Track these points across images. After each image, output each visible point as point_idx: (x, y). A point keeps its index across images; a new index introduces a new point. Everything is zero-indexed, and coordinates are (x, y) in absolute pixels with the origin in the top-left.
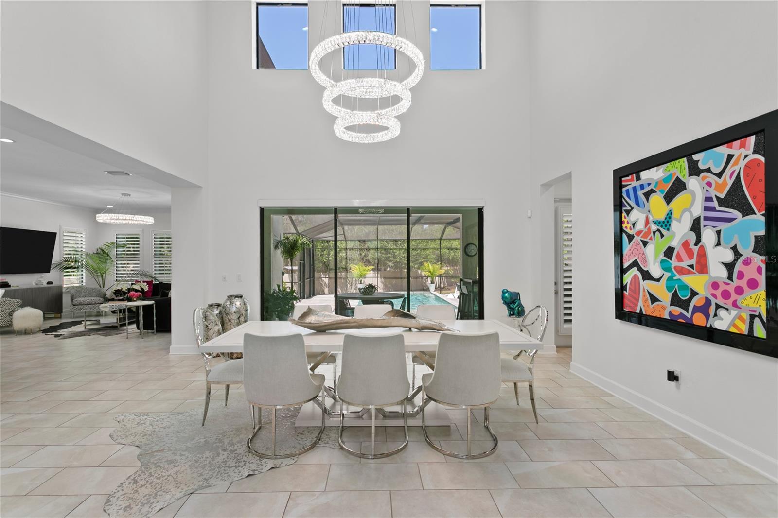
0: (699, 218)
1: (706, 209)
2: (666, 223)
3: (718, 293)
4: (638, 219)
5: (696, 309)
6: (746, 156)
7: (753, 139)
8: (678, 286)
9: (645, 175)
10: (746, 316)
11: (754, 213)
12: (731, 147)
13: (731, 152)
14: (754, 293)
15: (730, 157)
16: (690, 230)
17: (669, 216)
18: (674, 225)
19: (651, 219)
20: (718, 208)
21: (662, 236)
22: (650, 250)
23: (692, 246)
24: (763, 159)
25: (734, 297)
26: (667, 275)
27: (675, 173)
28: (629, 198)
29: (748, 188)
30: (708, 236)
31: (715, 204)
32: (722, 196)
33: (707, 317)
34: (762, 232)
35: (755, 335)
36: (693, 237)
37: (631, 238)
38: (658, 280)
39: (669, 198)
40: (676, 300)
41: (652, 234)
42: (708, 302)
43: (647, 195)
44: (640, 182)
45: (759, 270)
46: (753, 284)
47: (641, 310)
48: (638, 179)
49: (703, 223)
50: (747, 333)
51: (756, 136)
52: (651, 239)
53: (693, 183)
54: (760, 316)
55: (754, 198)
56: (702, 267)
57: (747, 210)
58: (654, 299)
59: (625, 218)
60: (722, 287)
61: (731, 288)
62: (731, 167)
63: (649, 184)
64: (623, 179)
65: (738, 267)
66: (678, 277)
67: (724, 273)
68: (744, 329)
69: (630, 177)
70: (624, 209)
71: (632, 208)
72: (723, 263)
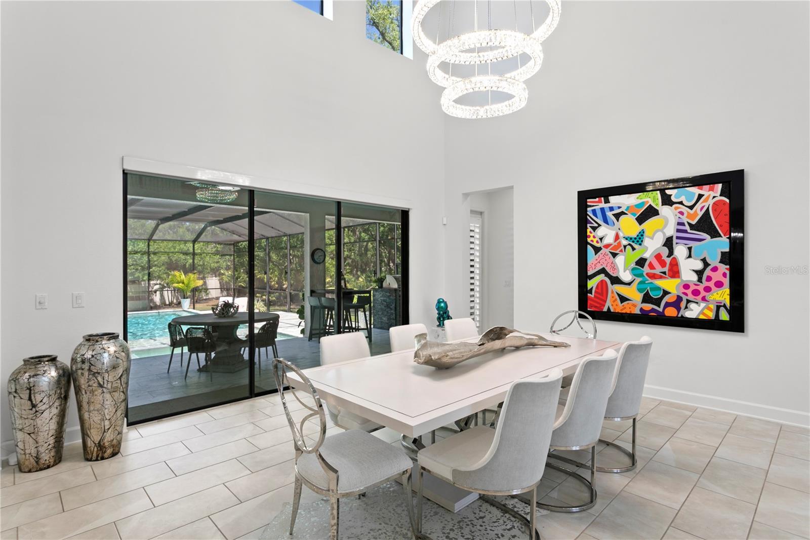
0: (672, 237)
1: (678, 231)
2: (639, 239)
3: (689, 292)
4: (606, 235)
5: (668, 305)
6: (714, 197)
7: (720, 186)
8: (650, 288)
9: (614, 200)
10: (712, 306)
11: (720, 236)
12: (702, 189)
13: (702, 192)
14: (720, 291)
15: (700, 196)
16: (663, 246)
17: (642, 234)
18: (647, 241)
19: (621, 235)
20: (689, 231)
21: (634, 249)
22: (620, 260)
23: (664, 257)
24: (728, 201)
25: (703, 293)
26: (638, 280)
27: (648, 202)
28: (596, 216)
29: (716, 219)
30: (680, 251)
31: (687, 228)
32: (694, 222)
33: (679, 309)
34: (727, 250)
35: (720, 319)
36: (665, 251)
37: (597, 250)
38: (629, 284)
39: (641, 219)
40: (647, 299)
41: (622, 248)
42: (679, 299)
43: (617, 216)
44: (608, 205)
45: (724, 275)
46: (719, 285)
47: (609, 308)
48: (607, 201)
49: (675, 241)
50: (713, 318)
51: (722, 185)
52: (621, 251)
53: (665, 210)
54: (725, 306)
55: (720, 226)
56: (674, 272)
57: (714, 234)
58: (623, 299)
59: (591, 232)
60: (693, 288)
61: (701, 288)
62: (702, 203)
63: (619, 208)
64: (588, 200)
65: (708, 272)
66: (650, 281)
67: (695, 278)
68: (711, 315)
69: (597, 199)
70: (588, 225)
71: (599, 225)
72: (694, 270)
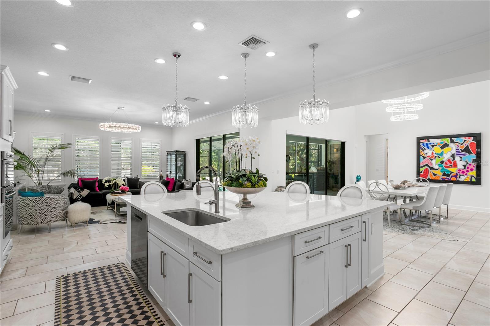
1: (457, 152)
2: (442, 154)
3: (461, 172)
4: (428, 153)
5: (452, 176)
6: (470, 141)
7: (473, 137)
8: (446, 171)
9: (432, 141)
10: (470, 177)
11: (472, 154)
12: (466, 138)
13: (466, 139)
14: (472, 172)
15: (465, 141)
16: (451, 157)
17: (442, 153)
18: (444, 155)
19: (434, 153)
20: (461, 152)
21: (439, 158)
22: (434, 162)
23: (451, 161)
24: (475, 142)
25: (466, 173)
26: (441, 168)
27: (445, 142)
28: (424, 146)
29: (471, 148)
30: (457, 159)
31: (460, 151)
32: (463, 149)
33: (457, 178)
34: (475, 158)
35: (472, 181)
36: (452, 159)
37: (424, 158)
38: (437, 170)
39: (442, 147)
40: (444, 174)
41: (435, 157)
42: (457, 174)
43: (433, 146)
44: (429, 142)
45: (474, 167)
46: (472, 170)
47: (429, 178)
48: (429, 141)
49: (455, 155)
50: (470, 181)
52: (434, 158)
53: (452, 145)
54: (474, 177)
55: (473, 151)
56: (455, 165)
57: (470, 153)
58: (435, 175)
59: (422, 151)
60: (462, 171)
61: (465, 171)
62: (466, 143)
63: (434, 143)
64: (421, 140)
65: (468, 166)
66: (446, 168)
67: (463, 167)
68: (469, 180)
69: (425, 140)
70: (421, 149)
71: (425, 149)
72: (462, 165)
